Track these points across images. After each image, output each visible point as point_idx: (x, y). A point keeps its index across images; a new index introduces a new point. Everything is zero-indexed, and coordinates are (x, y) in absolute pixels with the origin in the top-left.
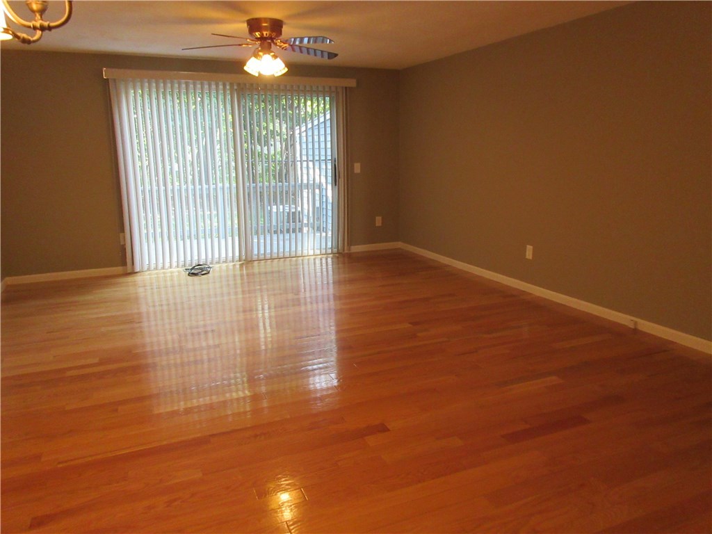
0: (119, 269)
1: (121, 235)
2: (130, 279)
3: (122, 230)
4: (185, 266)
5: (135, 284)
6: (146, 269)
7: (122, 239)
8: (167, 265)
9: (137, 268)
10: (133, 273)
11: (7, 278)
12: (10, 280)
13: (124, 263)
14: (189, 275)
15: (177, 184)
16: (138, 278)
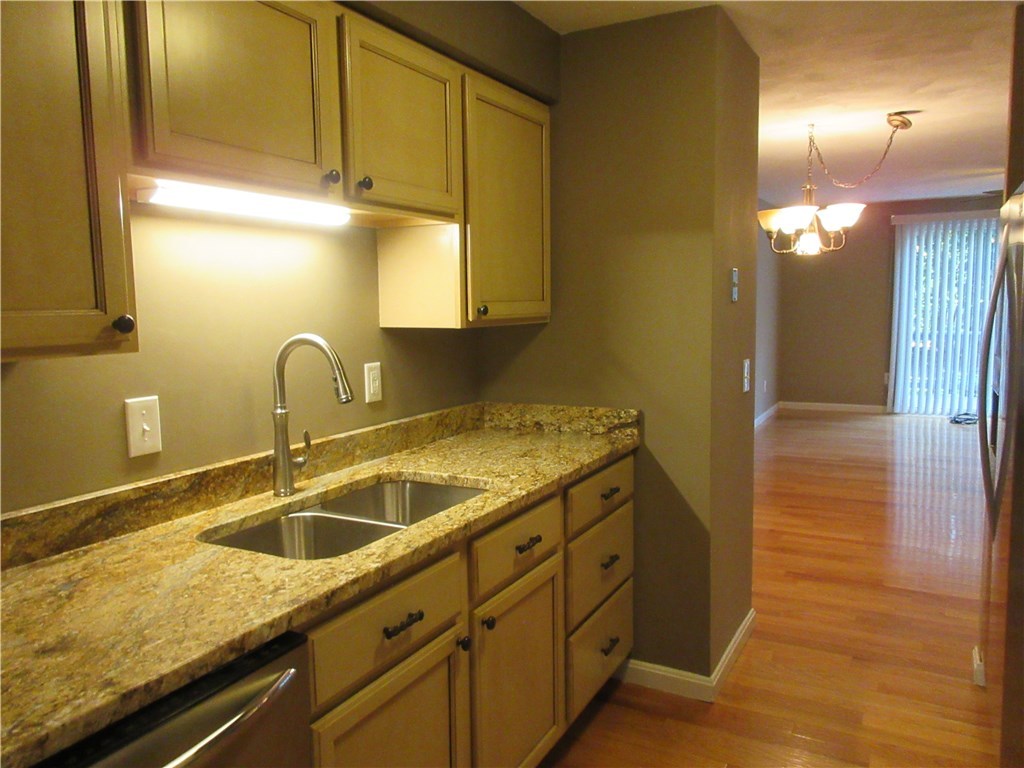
0: (880, 408)
1: (886, 374)
2: (888, 418)
3: (888, 370)
4: (950, 414)
5: (893, 422)
6: (906, 411)
7: (886, 378)
8: (931, 410)
9: (897, 409)
10: (892, 413)
11: (781, 403)
12: (782, 404)
13: (885, 403)
14: (951, 422)
15: (952, 326)
16: (897, 419)
